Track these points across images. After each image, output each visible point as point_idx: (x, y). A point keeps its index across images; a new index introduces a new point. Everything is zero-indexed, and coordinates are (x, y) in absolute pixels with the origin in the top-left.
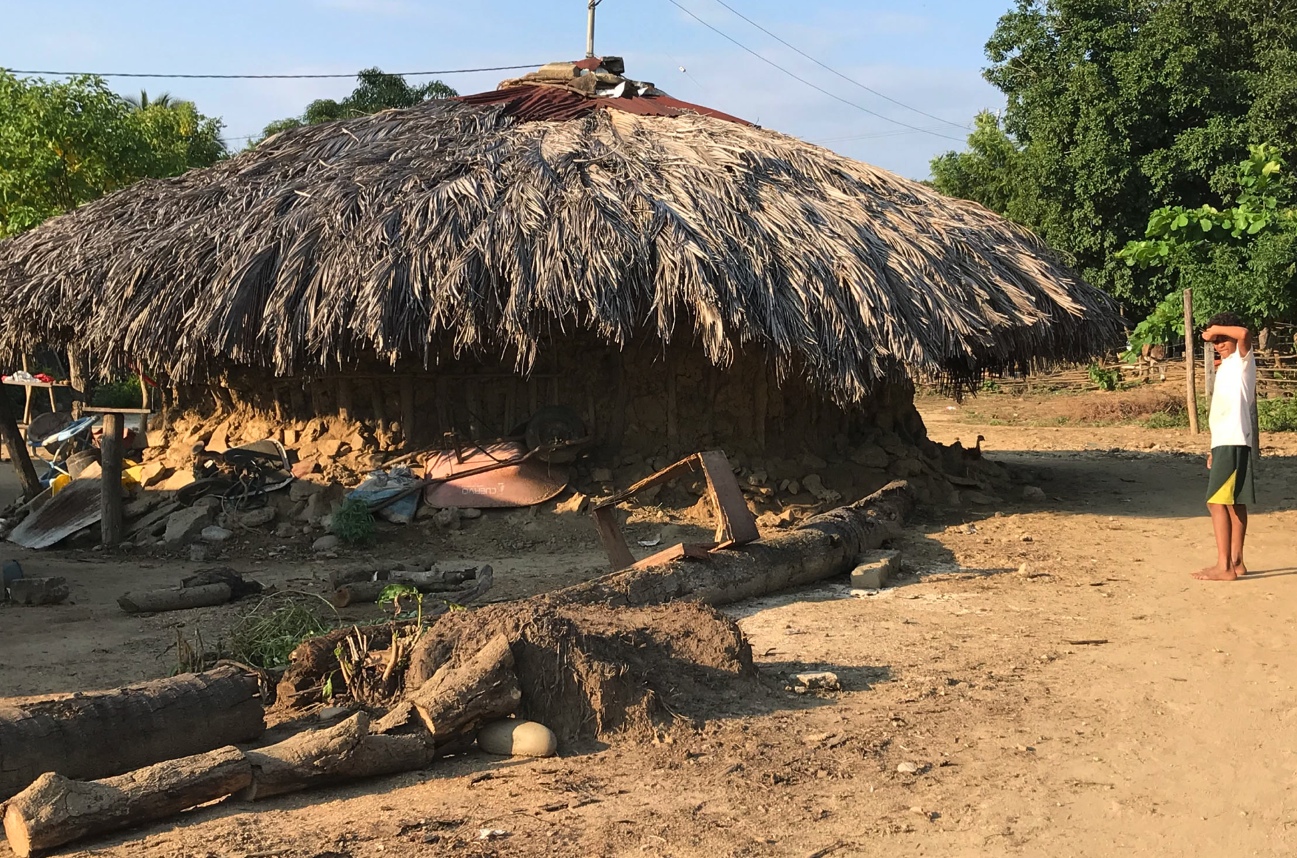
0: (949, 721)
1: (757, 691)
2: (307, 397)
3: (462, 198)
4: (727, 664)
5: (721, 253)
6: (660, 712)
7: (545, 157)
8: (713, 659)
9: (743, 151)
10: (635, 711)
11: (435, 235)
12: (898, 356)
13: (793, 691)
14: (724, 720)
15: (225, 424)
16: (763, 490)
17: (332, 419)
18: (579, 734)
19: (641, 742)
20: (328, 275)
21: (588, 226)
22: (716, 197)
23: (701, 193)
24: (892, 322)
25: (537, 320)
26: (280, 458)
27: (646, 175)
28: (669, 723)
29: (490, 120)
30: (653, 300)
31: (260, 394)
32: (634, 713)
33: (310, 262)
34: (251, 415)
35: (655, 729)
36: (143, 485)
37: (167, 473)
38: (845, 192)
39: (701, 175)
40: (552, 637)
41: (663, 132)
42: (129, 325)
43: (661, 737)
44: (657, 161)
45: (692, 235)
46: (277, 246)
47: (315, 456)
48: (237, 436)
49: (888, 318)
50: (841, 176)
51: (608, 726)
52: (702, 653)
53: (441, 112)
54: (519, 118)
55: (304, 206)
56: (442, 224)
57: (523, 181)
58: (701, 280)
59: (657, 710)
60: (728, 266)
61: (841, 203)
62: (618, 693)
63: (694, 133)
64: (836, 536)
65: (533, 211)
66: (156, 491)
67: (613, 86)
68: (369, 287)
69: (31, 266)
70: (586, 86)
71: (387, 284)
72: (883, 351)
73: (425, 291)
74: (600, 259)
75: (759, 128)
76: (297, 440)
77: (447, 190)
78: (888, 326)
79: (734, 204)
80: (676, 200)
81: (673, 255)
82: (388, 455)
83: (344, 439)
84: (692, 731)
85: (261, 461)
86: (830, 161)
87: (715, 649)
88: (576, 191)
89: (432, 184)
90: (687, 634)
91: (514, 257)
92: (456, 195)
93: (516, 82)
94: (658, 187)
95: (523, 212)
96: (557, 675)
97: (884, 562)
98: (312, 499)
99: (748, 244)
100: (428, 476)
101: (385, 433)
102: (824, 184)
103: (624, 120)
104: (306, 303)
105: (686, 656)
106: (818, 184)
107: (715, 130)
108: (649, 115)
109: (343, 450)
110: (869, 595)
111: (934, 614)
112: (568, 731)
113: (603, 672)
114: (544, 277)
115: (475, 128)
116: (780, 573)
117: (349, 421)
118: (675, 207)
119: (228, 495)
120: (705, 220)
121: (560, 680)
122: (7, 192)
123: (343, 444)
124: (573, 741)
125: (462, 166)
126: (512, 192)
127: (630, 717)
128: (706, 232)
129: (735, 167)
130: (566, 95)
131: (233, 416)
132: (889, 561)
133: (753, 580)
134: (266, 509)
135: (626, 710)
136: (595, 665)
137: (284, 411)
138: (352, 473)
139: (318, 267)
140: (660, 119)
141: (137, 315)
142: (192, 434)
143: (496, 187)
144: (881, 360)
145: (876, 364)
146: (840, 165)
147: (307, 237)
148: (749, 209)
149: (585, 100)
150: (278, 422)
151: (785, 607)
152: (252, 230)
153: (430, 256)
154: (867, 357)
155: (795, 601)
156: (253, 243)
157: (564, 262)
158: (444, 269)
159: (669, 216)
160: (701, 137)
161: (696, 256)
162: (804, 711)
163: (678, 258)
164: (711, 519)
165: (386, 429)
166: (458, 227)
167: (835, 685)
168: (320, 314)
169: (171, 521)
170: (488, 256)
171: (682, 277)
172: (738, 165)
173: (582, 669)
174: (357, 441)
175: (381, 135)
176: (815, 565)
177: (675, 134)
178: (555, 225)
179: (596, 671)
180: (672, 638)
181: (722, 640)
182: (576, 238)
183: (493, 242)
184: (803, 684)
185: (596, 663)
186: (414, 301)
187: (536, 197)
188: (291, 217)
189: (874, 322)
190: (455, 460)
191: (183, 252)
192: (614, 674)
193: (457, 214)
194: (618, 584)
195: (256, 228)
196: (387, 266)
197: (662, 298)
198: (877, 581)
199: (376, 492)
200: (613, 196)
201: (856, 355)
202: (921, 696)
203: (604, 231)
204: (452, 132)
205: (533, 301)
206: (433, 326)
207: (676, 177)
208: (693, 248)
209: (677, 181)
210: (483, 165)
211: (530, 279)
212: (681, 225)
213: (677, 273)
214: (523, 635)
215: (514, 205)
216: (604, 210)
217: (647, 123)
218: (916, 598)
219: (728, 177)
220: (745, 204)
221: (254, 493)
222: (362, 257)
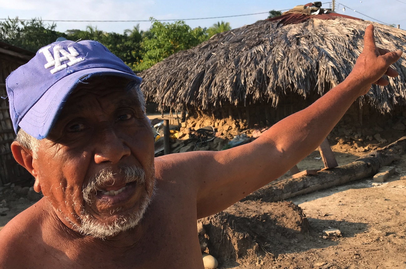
0: (378, 256)
1: (307, 238)
2: (221, 113)
3: (258, 52)
4: (296, 228)
5: (340, 64)
6: (260, 251)
7: (288, 36)
8: (291, 226)
9: (353, 29)
10: (250, 251)
11: (249, 65)
12: (403, 96)
13: (322, 238)
14: (286, 254)
15: (200, 121)
16: (360, 140)
17: (227, 119)
18: (230, 259)
19: (251, 263)
20: (217, 79)
21: (296, 58)
22: (341, 45)
23: (336, 45)
24: (401, 85)
25: (277, 90)
26: (212, 131)
27: (319, 40)
28: (264, 255)
29: (276, 25)
30: (317, 81)
31: (209, 112)
32: (250, 252)
33: (213, 75)
34: (206, 118)
35: (258, 258)
36: (178, 138)
37: (184, 135)
38: (389, 40)
39: (337, 38)
40: (220, 223)
41: (329, 25)
42: (164, 96)
43: (260, 261)
44: (324, 35)
45: (331, 59)
46: (205, 70)
47: (222, 131)
48: (203, 124)
49: (400, 83)
50: (388, 35)
51: (240, 256)
52: (288, 223)
53: (261, 24)
54: (284, 24)
55: (214, 57)
56: (251, 61)
57: (278, 45)
58: (332, 74)
59: (260, 250)
60: (343, 69)
61: (387, 44)
62: (244, 244)
63: (339, 24)
64: (369, 163)
65: (280, 55)
66: (181, 140)
67: (316, 11)
68: (228, 81)
69: (146, 78)
70: (307, 12)
71: (233, 81)
72: (398, 95)
73: (245, 82)
74: (299, 69)
75: (363, 20)
76: (218, 125)
77: (254, 50)
78: (400, 86)
79: (348, 47)
80: (328, 47)
81: (324, 66)
82: (242, 130)
83: (231, 125)
84: (272, 259)
85: (207, 132)
86: (386, 30)
87: (292, 222)
88: (294, 47)
89: (251, 48)
90: (283, 215)
91: (272, 70)
92: (257, 51)
93: (287, 13)
94: (322, 43)
95: (277, 55)
96: (222, 237)
97: (387, 172)
98: (219, 143)
99: (351, 61)
100: (252, 136)
101: (242, 123)
102: (382, 38)
103: (317, 22)
104: (211, 87)
105: (281, 224)
106: (380, 38)
107: (346, 22)
108: (325, 19)
109: (230, 128)
110: (378, 185)
111: (398, 195)
112: (226, 257)
113: (238, 237)
114: (281, 76)
115: (270, 29)
116: (346, 178)
117: (232, 120)
118: (327, 50)
119: (197, 142)
120: (336, 53)
121: (223, 239)
122: (158, 55)
123: (230, 127)
124: (227, 261)
125: (261, 41)
126: (275, 49)
127: (249, 253)
128: (336, 58)
129: (349, 35)
130: (301, 15)
131: (202, 118)
132: (389, 172)
133: (334, 181)
134: (206, 147)
135: (247, 250)
136: (236, 234)
137: (215, 117)
138: (231, 135)
139: (216, 76)
140: (329, 20)
141: (166, 93)
142: (191, 124)
143: (270, 47)
144: (397, 98)
145: (394, 99)
146: (389, 31)
147: (213, 67)
148: (353, 49)
149: (307, 16)
150: (213, 120)
151: (344, 192)
152: (198, 66)
153: (247, 71)
154: (392, 97)
155: (349, 188)
156: (198, 69)
157: (287, 71)
158: (251, 75)
159: (324, 53)
160: (341, 25)
161: (331, 66)
162: (322, 249)
163: (325, 67)
164: (341, 149)
165: (242, 122)
166: (256, 61)
167: (340, 235)
168: (215, 90)
169: (181, 150)
170: (264, 70)
171: (326, 73)
172: (351, 34)
173: (231, 235)
174: (234, 126)
175: (242, 33)
176: (360, 174)
177: (332, 25)
178: (286, 59)
179: (236, 236)
180: (277, 217)
181: (295, 219)
182: (292, 63)
183: (266, 65)
184: (327, 235)
185: (236, 233)
186: (242, 86)
187: (281, 50)
188: (209, 62)
189: (395, 85)
190: (259, 132)
191: (180, 73)
192: (242, 237)
193: (256, 57)
194: (280, 186)
195: (200, 65)
196: (234, 75)
197: (319, 81)
198: (382, 180)
199: (236, 142)
200: (306, 48)
201: (388, 96)
202: (372, 241)
203: (301, 60)
204: (263, 30)
205: (277, 84)
206: (247, 93)
207: (329, 40)
208: (331, 64)
209: (329, 41)
210: (267, 41)
211: (276, 76)
212: (328, 56)
213: (325, 72)
214: (211, 222)
215: (274, 53)
216: (302, 53)
217: (324, 22)
218: (395, 187)
219: (347, 38)
220: (351, 47)
221: (203, 142)
222: (227, 72)
